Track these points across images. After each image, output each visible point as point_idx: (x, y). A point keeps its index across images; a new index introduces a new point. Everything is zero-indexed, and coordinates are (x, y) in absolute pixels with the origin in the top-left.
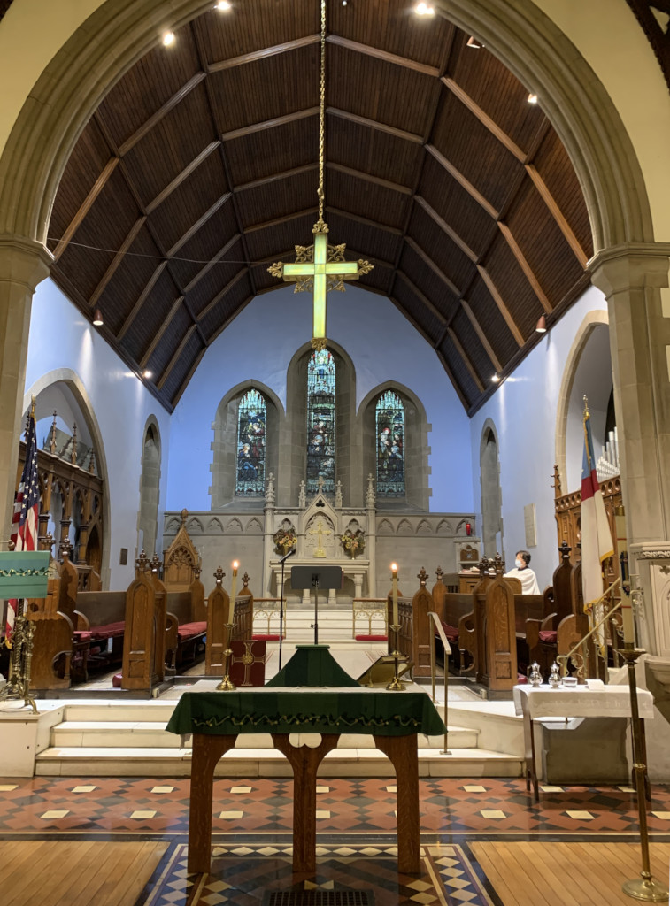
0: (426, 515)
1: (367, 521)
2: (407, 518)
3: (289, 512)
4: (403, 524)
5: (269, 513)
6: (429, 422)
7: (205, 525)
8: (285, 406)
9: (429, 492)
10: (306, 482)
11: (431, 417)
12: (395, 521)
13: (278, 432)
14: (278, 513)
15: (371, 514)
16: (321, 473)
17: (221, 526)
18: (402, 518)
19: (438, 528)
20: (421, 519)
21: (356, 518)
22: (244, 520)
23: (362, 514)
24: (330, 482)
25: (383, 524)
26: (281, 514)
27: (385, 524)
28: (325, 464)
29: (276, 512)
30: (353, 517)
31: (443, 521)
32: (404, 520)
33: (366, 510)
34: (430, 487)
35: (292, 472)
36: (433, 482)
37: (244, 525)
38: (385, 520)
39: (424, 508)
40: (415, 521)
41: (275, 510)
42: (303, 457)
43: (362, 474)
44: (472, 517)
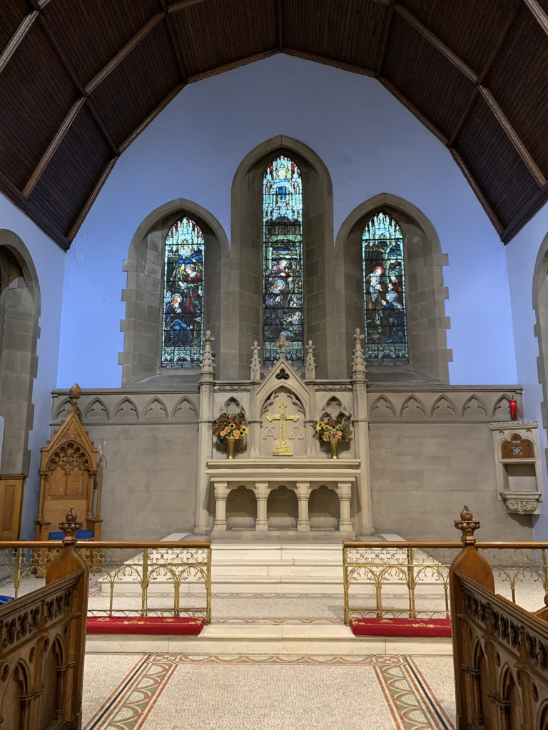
0: (444, 389)
1: (355, 400)
2: (417, 395)
3: (236, 387)
4: (409, 404)
5: (205, 389)
6: (443, 252)
7: (111, 409)
8: (229, 237)
9: (448, 356)
10: (262, 345)
11: (446, 245)
12: (397, 400)
13: (220, 272)
14: (220, 390)
15: (361, 389)
16: (284, 333)
17: (136, 410)
18: (409, 394)
19: (464, 409)
20: (438, 395)
21: (338, 395)
22: (170, 401)
23: (346, 390)
24: (297, 345)
25: (378, 404)
26: (224, 391)
27: (382, 404)
28: (290, 319)
29: (217, 388)
30: (330, 395)
31: (473, 398)
32: (411, 398)
33: (352, 383)
34: (448, 347)
35: (241, 329)
36: (453, 339)
37: (170, 408)
38: (381, 398)
39: (441, 378)
40: (428, 399)
41: (215, 384)
42: (258, 310)
43: (344, 330)
44: (517, 391)
